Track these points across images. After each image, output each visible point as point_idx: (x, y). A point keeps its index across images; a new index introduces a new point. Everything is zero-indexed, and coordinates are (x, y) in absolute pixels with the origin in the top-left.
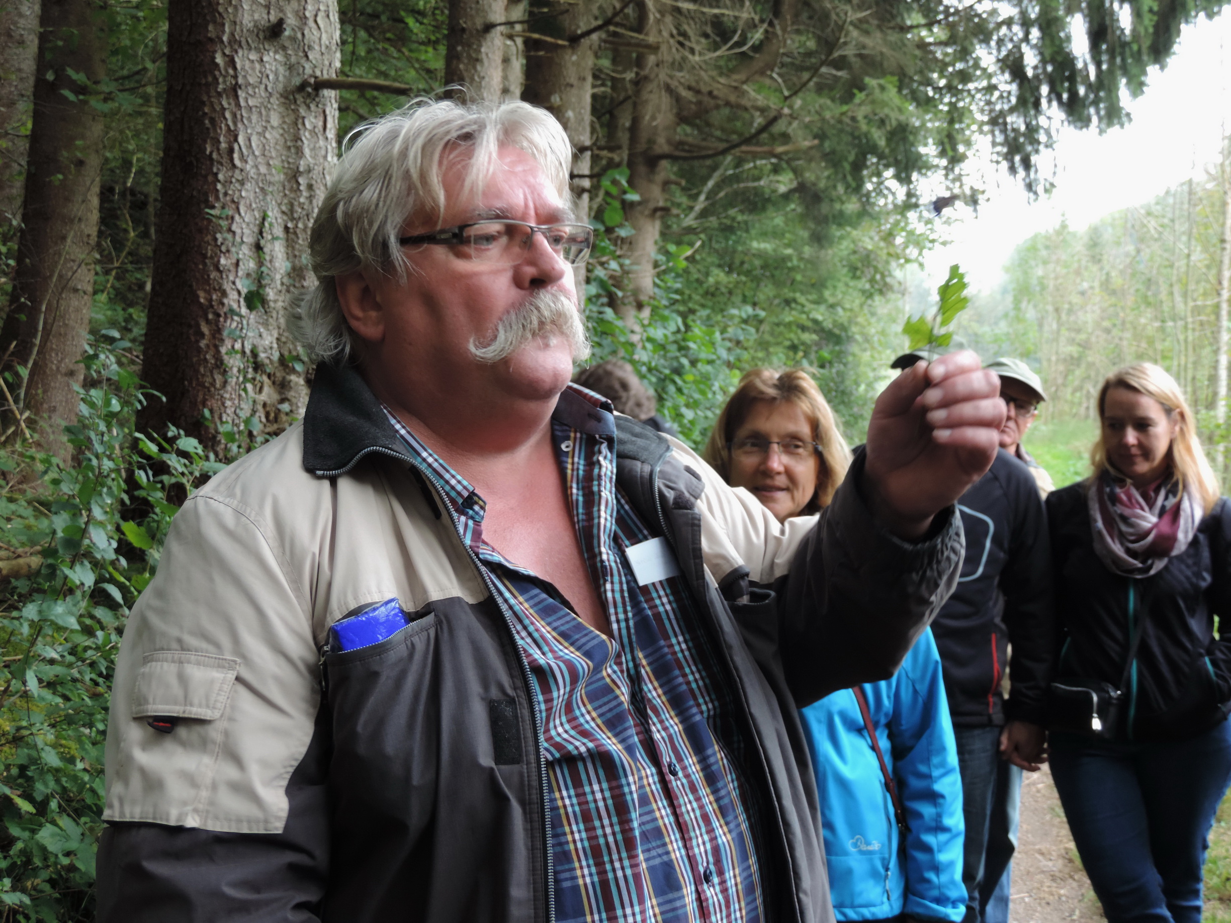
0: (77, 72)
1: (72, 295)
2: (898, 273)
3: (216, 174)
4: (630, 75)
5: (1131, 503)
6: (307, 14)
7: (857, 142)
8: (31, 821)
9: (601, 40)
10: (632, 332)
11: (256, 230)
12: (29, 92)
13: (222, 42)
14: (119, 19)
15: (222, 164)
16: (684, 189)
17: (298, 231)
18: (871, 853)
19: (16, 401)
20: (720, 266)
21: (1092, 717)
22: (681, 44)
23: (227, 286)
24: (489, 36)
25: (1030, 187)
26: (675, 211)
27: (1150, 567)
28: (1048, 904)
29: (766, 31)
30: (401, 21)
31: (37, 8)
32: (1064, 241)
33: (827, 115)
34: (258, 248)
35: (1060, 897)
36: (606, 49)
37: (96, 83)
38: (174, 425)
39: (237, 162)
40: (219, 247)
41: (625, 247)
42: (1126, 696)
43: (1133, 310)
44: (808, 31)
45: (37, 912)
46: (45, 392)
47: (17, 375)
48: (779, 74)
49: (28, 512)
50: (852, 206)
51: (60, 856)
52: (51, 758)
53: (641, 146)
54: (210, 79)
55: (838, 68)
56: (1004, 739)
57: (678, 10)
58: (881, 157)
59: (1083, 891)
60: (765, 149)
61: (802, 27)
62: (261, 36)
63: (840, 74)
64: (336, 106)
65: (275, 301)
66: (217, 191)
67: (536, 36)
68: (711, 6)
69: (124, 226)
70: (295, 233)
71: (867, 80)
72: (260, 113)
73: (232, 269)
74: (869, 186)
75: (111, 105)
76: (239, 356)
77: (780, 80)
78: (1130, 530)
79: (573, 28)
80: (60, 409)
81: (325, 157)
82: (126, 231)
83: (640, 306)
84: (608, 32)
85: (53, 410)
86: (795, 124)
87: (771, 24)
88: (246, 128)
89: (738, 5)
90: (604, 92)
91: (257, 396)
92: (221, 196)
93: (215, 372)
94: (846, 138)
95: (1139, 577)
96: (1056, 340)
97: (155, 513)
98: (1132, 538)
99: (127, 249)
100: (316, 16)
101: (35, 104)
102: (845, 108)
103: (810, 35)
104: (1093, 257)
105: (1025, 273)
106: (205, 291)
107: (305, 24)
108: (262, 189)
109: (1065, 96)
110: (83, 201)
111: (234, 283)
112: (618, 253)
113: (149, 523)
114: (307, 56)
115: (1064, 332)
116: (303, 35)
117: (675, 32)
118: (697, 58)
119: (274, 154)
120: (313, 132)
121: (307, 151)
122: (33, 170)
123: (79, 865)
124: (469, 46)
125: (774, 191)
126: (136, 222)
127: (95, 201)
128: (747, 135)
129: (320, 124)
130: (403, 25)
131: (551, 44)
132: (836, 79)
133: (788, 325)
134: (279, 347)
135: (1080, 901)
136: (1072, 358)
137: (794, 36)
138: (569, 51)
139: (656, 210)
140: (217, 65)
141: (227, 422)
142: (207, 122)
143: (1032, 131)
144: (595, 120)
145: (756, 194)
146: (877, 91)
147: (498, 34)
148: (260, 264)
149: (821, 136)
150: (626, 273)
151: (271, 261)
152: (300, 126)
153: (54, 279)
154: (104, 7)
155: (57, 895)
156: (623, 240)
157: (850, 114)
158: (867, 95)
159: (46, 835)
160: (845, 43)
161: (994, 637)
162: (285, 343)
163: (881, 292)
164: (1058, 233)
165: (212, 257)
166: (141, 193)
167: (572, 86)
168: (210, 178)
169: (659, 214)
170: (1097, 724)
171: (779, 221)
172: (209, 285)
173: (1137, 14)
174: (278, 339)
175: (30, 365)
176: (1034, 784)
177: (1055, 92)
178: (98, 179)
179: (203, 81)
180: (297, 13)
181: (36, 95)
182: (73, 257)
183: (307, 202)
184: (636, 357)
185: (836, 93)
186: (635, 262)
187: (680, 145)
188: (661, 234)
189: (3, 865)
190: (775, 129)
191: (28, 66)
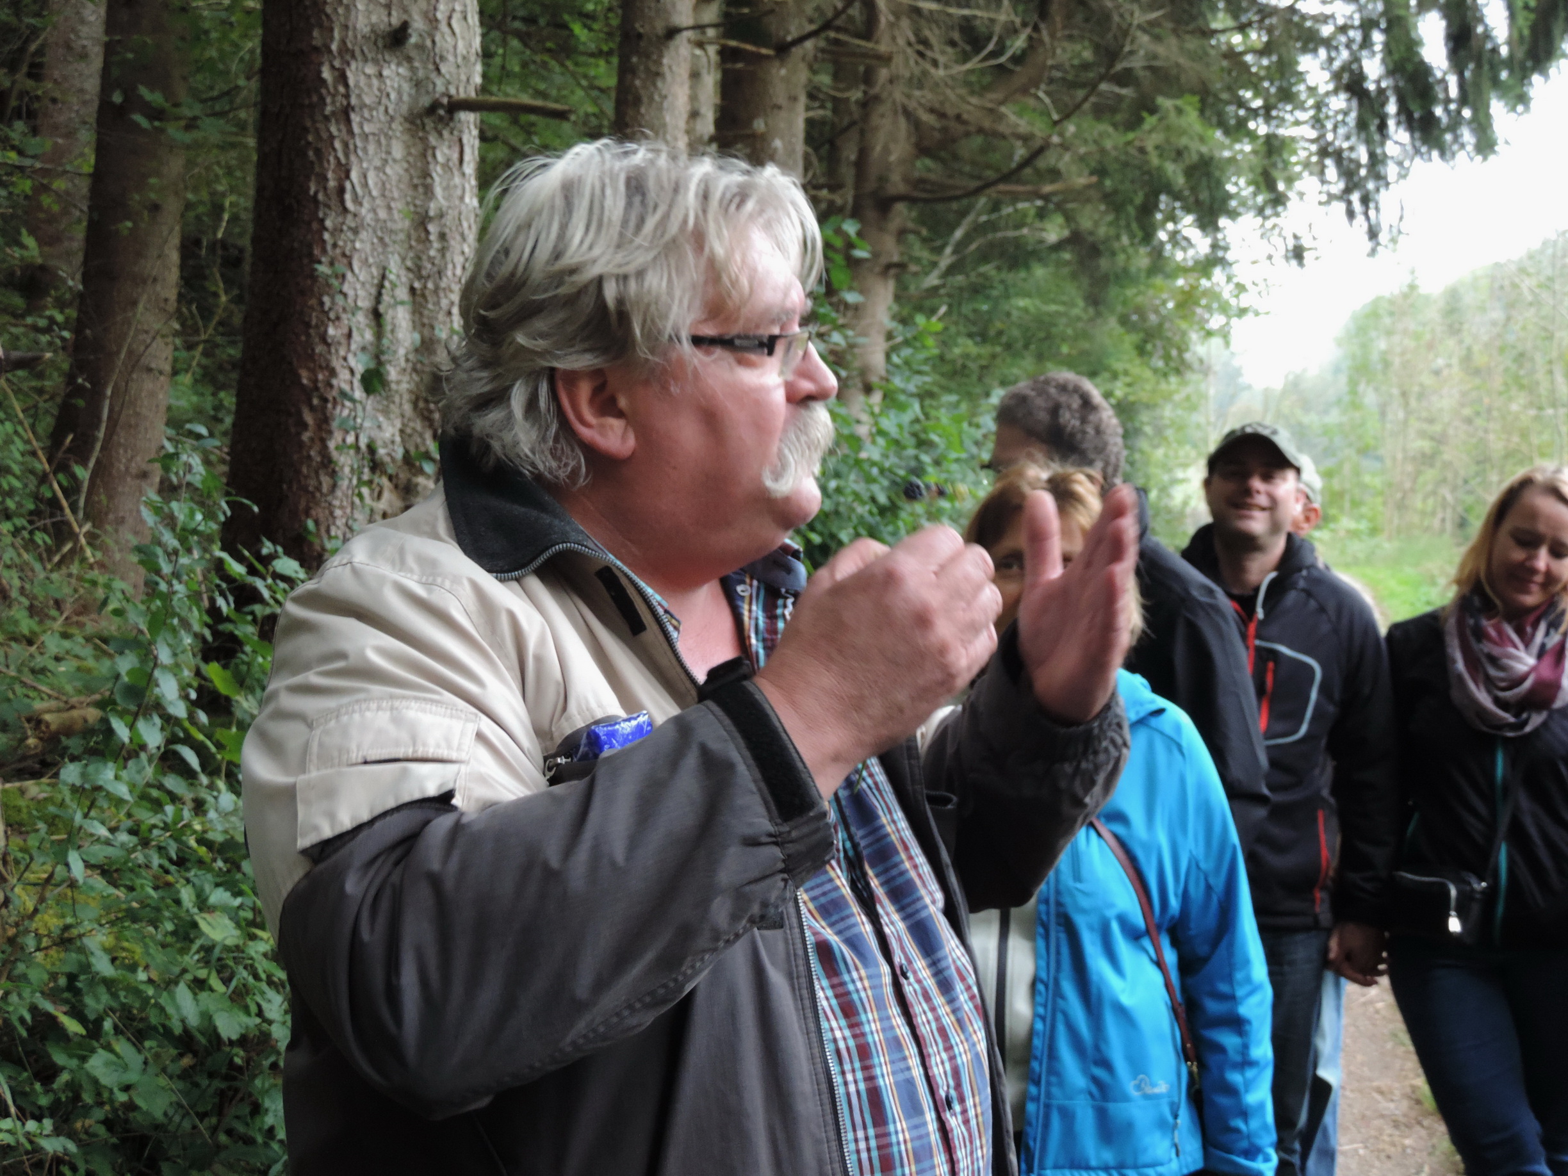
0: (152, 91)
1: (145, 376)
2: (1199, 348)
3: (322, 221)
4: (856, 95)
5: (1503, 640)
6: (439, 15)
7: (1146, 177)
8: (80, 1046)
9: (817, 48)
10: (858, 422)
11: (374, 291)
12: (92, 120)
13: (330, 51)
14: (207, 25)
15: (329, 207)
16: (924, 240)
17: (427, 293)
18: (1156, 1097)
19: (74, 510)
20: (969, 335)
21: (1448, 916)
22: (921, 54)
23: (336, 363)
24: (673, 44)
25: (1373, 234)
26: (913, 268)
27: (1525, 722)
28: (1389, 1157)
29: (1030, 38)
30: (565, 26)
31: (102, 11)
32: (1413, 306)
33: (1108, 144)
34: (377, 315)
35: (1404, 1148)
36: (823, 60)
37: (176, 105)
38: (269, 539)
39: (349, 205)
40: (327, 313)
41: (850, 314)
42: (1492, 891)
43: (1500, 394)
44: (1082, 38)
45: (87, 1162)
46: (110, 497)
47: (73, 476)
48: (1047, 93)
49: (87, 651)
50: (1140, 261)
51: (116, 1090)
52: (103, 966)
53: (870, 185)
54: (315, 99)
55: (1122, 85)
56: (1334, 944)
57: (916, 11)
58: (1176, 196)
59: (1435, 1141)
60: (1029, 188)
61: (1076, 32)
62: (380, 43)
63: (1124, 91)
64: (475, 132)
65: (398, 382)
66: (324, 242)
67: (733, 43)
68: (959, 6)
69: (213, 289)
70: (424, 296)
71: (1160, 100)
72: (379, 142)
73: (344, 341)
74: (1162, 236)
75: (196, 135)
76: (352, 452)
77: (1047, 100)
78: (1501, 674)
79: (782, 33)
80: (129, 521)
81: (462, 198)
82: (216, 295)
83: (868, 389)
84: (827, 39)
85: (121, 521)
86: (1067, 157)
87: (1036, 28)
88: (361, 160)
89: (993, 6)
90: (824, 117)
91: (375, 505)
92: (329, 247)
93: (321, 472)
94: (1133, 174)
95: (1510, 734)
96: (1403, 432)
97: (244, 652)
98: (1503, 684)
99: (216, 319)
100: (450, 18)
101: (99, 133)
102: (1131, 136)
103: (1087, 43)
104: (1450, 326)
105: (1364, 346)
106: (309, 369)
107: (436, 28)
108: (381, 239)
109: (1418, 116)
110: (159, 257)
111: (345, 359)
112: (841, 321)
113: (237, 665)
114: (438, 70)
115: (1415, 424)
116: (434, 42)
117: (913, 39)
118: (941, 72)
119: (396, 194)
120: (446, 166)
121: (438, 191)
122: (96, 217)
123: (139, 1102)
124: (648, 57)
125: (1041, 242)
126: (229, 283)
127: (174, 257)
128: (1005, 170)
129: (456, 156)
130: (565, 33)
131: (752, 53)
132: (1120, 98)
134: (403, 441)
135: (1430, 1154)
136: (1424, 455)
137: (1066, 44)
138: (777, 63)
139: (889, 266)
140: (323, 82)
141: (336, 537)
142: (311, 153)
144: (810, 150)
145: (1017, 246)
146: (1173, 114)
147: (685, 42)
148: (379, 334)
149: (1101, 172)
150: (851, 346)
151: (392, 331)
152: (430, 159)
153: (123, 356)
154: (184, 10)
155: (115, 1140)
156: (847, 306)
157: (1137, 143)
158: (1161, 120)
159: (98, 1064)
160: (1131, 53)
161: (1321, 815)
162: (410, 436)
163: (1178, 372)
164: (1405, 296)
165: (317, 326)
166: (235, 246)
167: (779, 107)
168: (315, 226)
169: (893, 272)
170: (1454, 925)
172: (314, 361)
174: (402, 431)
175: (91, 464)
176: (1371, 1002)
177: (1406, 112)
178: (177, 228)
179: (307, 102)
180: (425, 14)
181: (99, 121)
182: (146, 327)
183: (439, 256)
184: (863, 455)
185: (1119, 117)
186: (864, 334)
187: (920, 183)
188: (897, 298)
189: (44, 1101)
190: (1042, 163)
191: (92, 85)
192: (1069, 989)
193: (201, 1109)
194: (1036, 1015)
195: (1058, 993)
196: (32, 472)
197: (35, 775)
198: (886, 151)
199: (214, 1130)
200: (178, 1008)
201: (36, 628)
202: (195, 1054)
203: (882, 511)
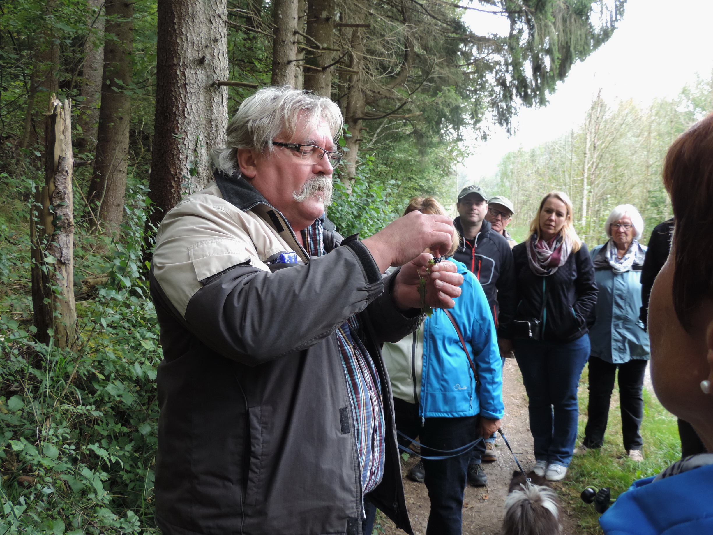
0: (119, 80)
1: (118, 173)
2: (455, 167)
3: (178, 121)
4: (346, 85)
6: (215, 54)
7: (438, 112)
8: (103, 383)
9: (335, 69)
10: (348, 189)
11: (194, 144)
12: (100, 90)
13: (179, 65)
15: (180, 116)
16: (367, 132)
17: (212, 144)
18: (463, 390)
19: (96, 215)
20: (382, 164)
22: (367, 72)
23: (183, 167)
24: (289, 66)
25: (508, 131)
26: (364, 141)
27: (550, 272)
28: (516, 416)
29: (402, 67)
30: (253, 63)
32: (521, 154)
33: (426, 101)
34: (195, 151)
35: (520, 413)
36: (336, 73)
37: (127, 84)
39: (186, 115)
40: (179, 150)
42: (542, 323)
44: (418, 67)
45: (106, 419)
46: (108, 213)
47: (96, 205)
48: (407, 85)
49: (101, 261)
50: (436, 139)
51: (116, 397)
52: (112, 356)
53: (351, 114)
54: (175, 81)
55: (431, 83)
57: (365, 58)
58: (447, 119)
60: (401, 116)
61: (416, 66)
62: (196, 63)
63: (431, 85)
64: (227, 93)
65: (202, 173)
66: (178, 127)
67: (308, 66)
69: (140, 146)
70: (210, 145)
71: (443, 87)
72: (196, 95)
73: (185, 159)
74: (442, 131)
77: (407, 87)
78: (542, 257)
79: (324, 63)
80: (114, 220)
81: (223, 114)
82: (140, 149)
83: (350, 179)
84: (337, 66)
85: (111, 220)
86: (413, 105)
87: (404, 64)
88: (190, 101)
89: (390, 56)
90: (336, 92)
92: (180, 129)
94: (434, 112)
95: (546, 276)
96: (518, 194)
98: (542, 260)
99: (141, 156)
100: (218, 55)
102: (433, 99)
103: (420, 69)
104: (533, 161)
105: (505, 167)
106: (174, 168)
107: (214, 58)
108: (197, 127)
109: (523, 94)
110: (123, 134)
111: (185, 165)
114: (215, 72)
115: (521, 193)
116: (213, 63)
117: (365, 67)
118: (373, 78)
119: (201, 112)
120: (218, 103)
121: (215, 111)
122: (101, 121)
123: (123, 400)
124: (281, 70)
125: (404, 133)
126: (145, 145)
127: (128, 135)
128: (393, 110)
129: (221, 100)
130: (253, 65)
131: (314, 69)
132: (430, 87)
133: (410, 189)
137: (413, 69)
138: (322, 74)
139: (357, 140)
140: (177, 75)
142: (173, 99)
143: (509, 108)
145: (397, 135)
146: (447, 92)
147: (293, 65)
148: (196, 157)
149: (423, 111)
150: (345, 165)
151: (201, 156)
152: (212, 101)
153: (111, 166)
155: (114, 413)
156: (344, 152)
157: (435, 101)
158: (443, 94)
159: (110, 388)
160: (433, 72)
161: (494, 306)
163: (447, 175)
164: (519, 151)
165: (176, 155)
166: (147, 133)
167: (323, 88)
168: (175, 122)
169: (358, 142)
171: (406, 145)
172: (175, 166)
173: (553, 60)
175: (101, 201)
177: (519, 92)
178: (128, 126)
179: (172, 82)
180: (210, 54)
181: (102, 91)
182: (118, 157)
183: (215, 132)
184: (349, 200)
185: (430, 93)
186: (349, 161)
187: (366, 114)
188: (359, 150)
189: (92, 400)
190: (405, 108)
191: (99, 80)
192: (433, 358)
193: (143, 402)
194: (423, 366)
195: (430, 359)
196: (82, 205)
197: (85, 299)
198: (356, 103)
199: (147, 409)
200: (135, 370)
201: (84, 254)
202: (140, 386)
203: (356, 217)
